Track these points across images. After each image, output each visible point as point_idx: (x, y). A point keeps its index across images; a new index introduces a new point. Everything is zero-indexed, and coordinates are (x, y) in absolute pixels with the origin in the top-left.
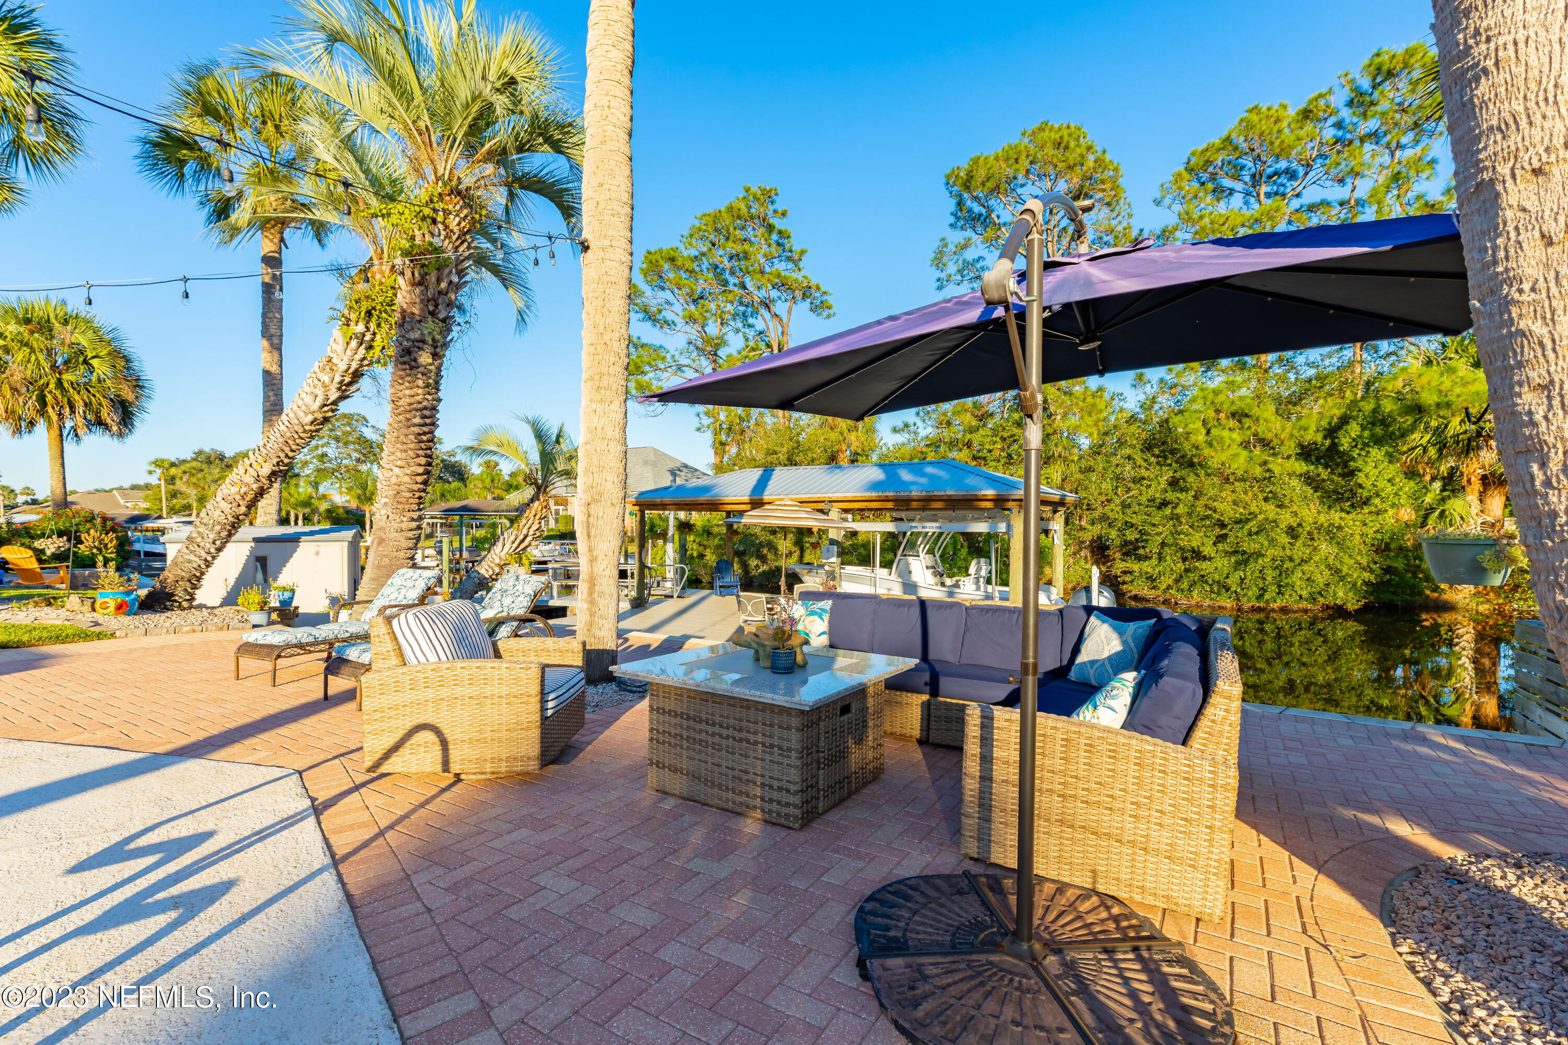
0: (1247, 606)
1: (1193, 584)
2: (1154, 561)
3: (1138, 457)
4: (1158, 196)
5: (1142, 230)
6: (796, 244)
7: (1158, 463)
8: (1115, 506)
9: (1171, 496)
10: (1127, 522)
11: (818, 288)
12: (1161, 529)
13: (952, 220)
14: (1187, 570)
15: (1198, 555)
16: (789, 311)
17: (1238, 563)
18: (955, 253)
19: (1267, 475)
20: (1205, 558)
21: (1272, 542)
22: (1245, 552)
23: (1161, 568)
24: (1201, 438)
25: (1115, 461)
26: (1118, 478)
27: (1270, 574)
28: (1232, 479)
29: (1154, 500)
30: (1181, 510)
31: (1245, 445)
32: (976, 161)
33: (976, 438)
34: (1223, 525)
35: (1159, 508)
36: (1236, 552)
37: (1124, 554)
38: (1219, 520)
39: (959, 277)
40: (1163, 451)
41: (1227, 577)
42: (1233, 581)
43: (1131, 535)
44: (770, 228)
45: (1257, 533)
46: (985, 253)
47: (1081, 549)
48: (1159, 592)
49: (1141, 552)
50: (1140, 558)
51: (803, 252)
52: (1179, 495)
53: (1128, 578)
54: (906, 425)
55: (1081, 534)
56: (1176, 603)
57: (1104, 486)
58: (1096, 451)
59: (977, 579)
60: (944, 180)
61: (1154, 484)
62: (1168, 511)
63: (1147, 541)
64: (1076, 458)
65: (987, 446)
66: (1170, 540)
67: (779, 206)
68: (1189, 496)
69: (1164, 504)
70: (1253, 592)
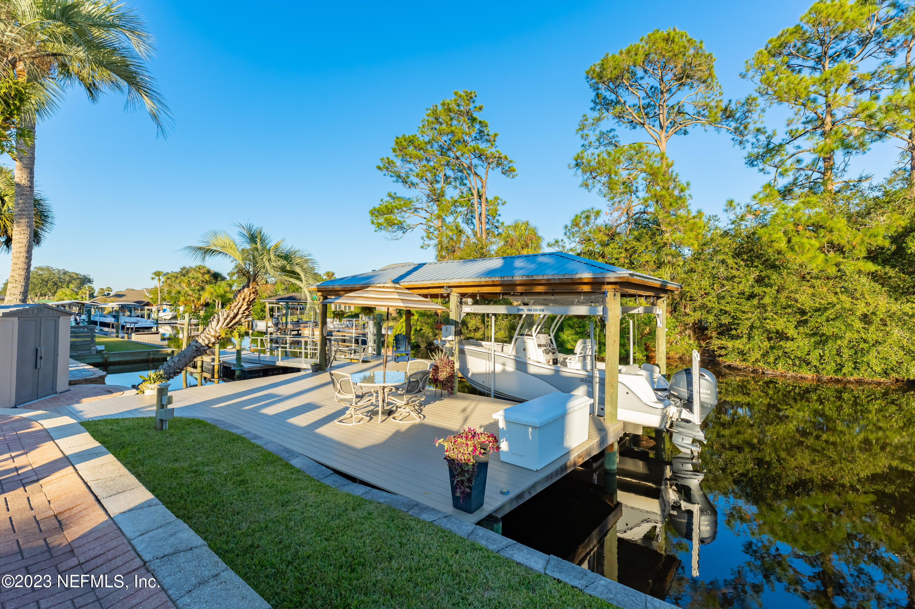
0: (825, 378)
1: (777, 358)
2: (744, 340)
3: (730, 261)
4: (743, 71)
5: (730, 101)
6: (491, 130)
7: (747, 266)
8: (712, 297)
9: (758, 290)
10: (721, 310)
11: (506, 158)
12: (750, 315)
13: (592, 105)
14: (772, 348)
15: (782, 336)
16: (487, 173)
17: (817, 343)
18: (593, 124)
19: (839, 274)
20: (787, 339)
21: (849, 326)
22: (823, 334)
23: (750, 346)
24: (783, 245)
25: (711, 264)
26: (714, 277)
27: (846, 353)
28: (808, 277)
29: (743, 294)
30: (767, 300)
31: (821, 249)
32: (606, 58)
33: (608, 250)
34: (803, 312)
35: (748, 299)
36: (814, 334)
37: (718, 334)
38: (799, 309)
39: (597, 144)
40: (751, 257)
41: (808, 354)
42: (814, 357)
43: (726, 320)
44: (473, 120)
45: (833, 320)
46: (615, 127)
47: (686, 329)
48: (749, 364)
49: (734, 332)
50: (732, 337)
51: (496, 135)
52: (765, 289)
53: (723, 352)
54: (557, 242)
55: (685, 318)
56: (763, 373)
57: (703, 283)
58: (697, 257)
59: (584, 357)
60: (585, 75)
61: (744, 281)
62: (755, 302)
63: (738, 324)
64: (681, 263)
65: (616, 256)
66: (757, 323)
67: (478, 104)
68: (771, 291)
69: (752, 296)
70: (832, 366)
